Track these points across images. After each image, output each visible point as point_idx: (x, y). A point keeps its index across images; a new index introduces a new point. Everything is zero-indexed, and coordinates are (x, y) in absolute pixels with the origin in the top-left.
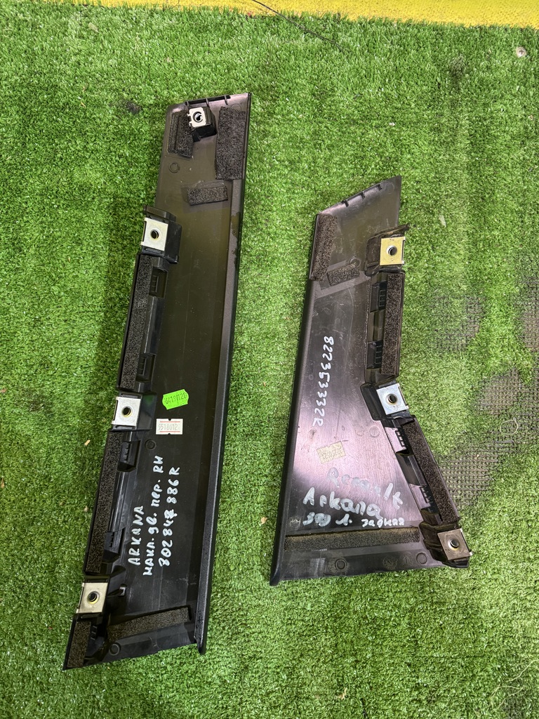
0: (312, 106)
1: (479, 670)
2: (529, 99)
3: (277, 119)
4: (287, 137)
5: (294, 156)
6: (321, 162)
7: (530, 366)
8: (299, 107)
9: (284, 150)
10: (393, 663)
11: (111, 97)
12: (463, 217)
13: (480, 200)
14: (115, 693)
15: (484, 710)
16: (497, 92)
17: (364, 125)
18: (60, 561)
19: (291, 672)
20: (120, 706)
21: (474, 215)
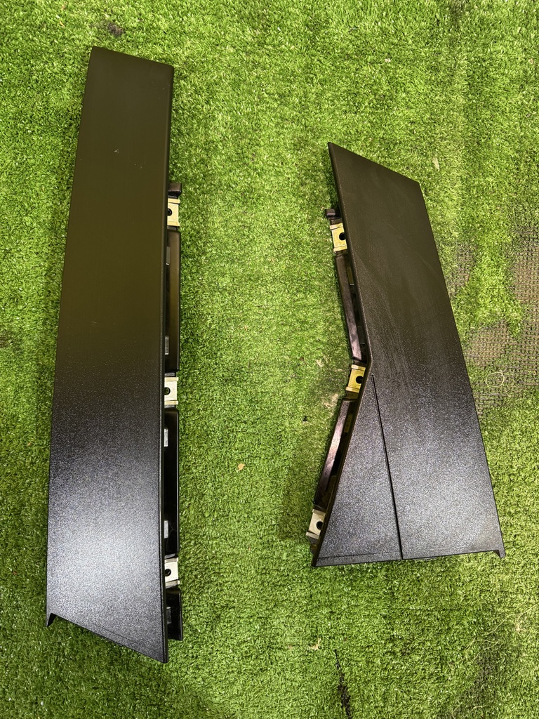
0: (305, 37)
1: (455, 624)
2: (530, 41)
3: (268, 50)
4: (278, 69)
5: (285, 90)
6: (312, 97)
7: (519, 318)
8: (292, 38)
9: (274, 83)
10: (369, 615)
11: (91, 17)
12: (457, 160)
13: (476, 144)
14: (82, 641)
15: (458, 663)
16: (497, 33)
17: (358, 60)
18: (27, 504)
19: (265, 622)
20: (87, 654)
21: (468, 160)
